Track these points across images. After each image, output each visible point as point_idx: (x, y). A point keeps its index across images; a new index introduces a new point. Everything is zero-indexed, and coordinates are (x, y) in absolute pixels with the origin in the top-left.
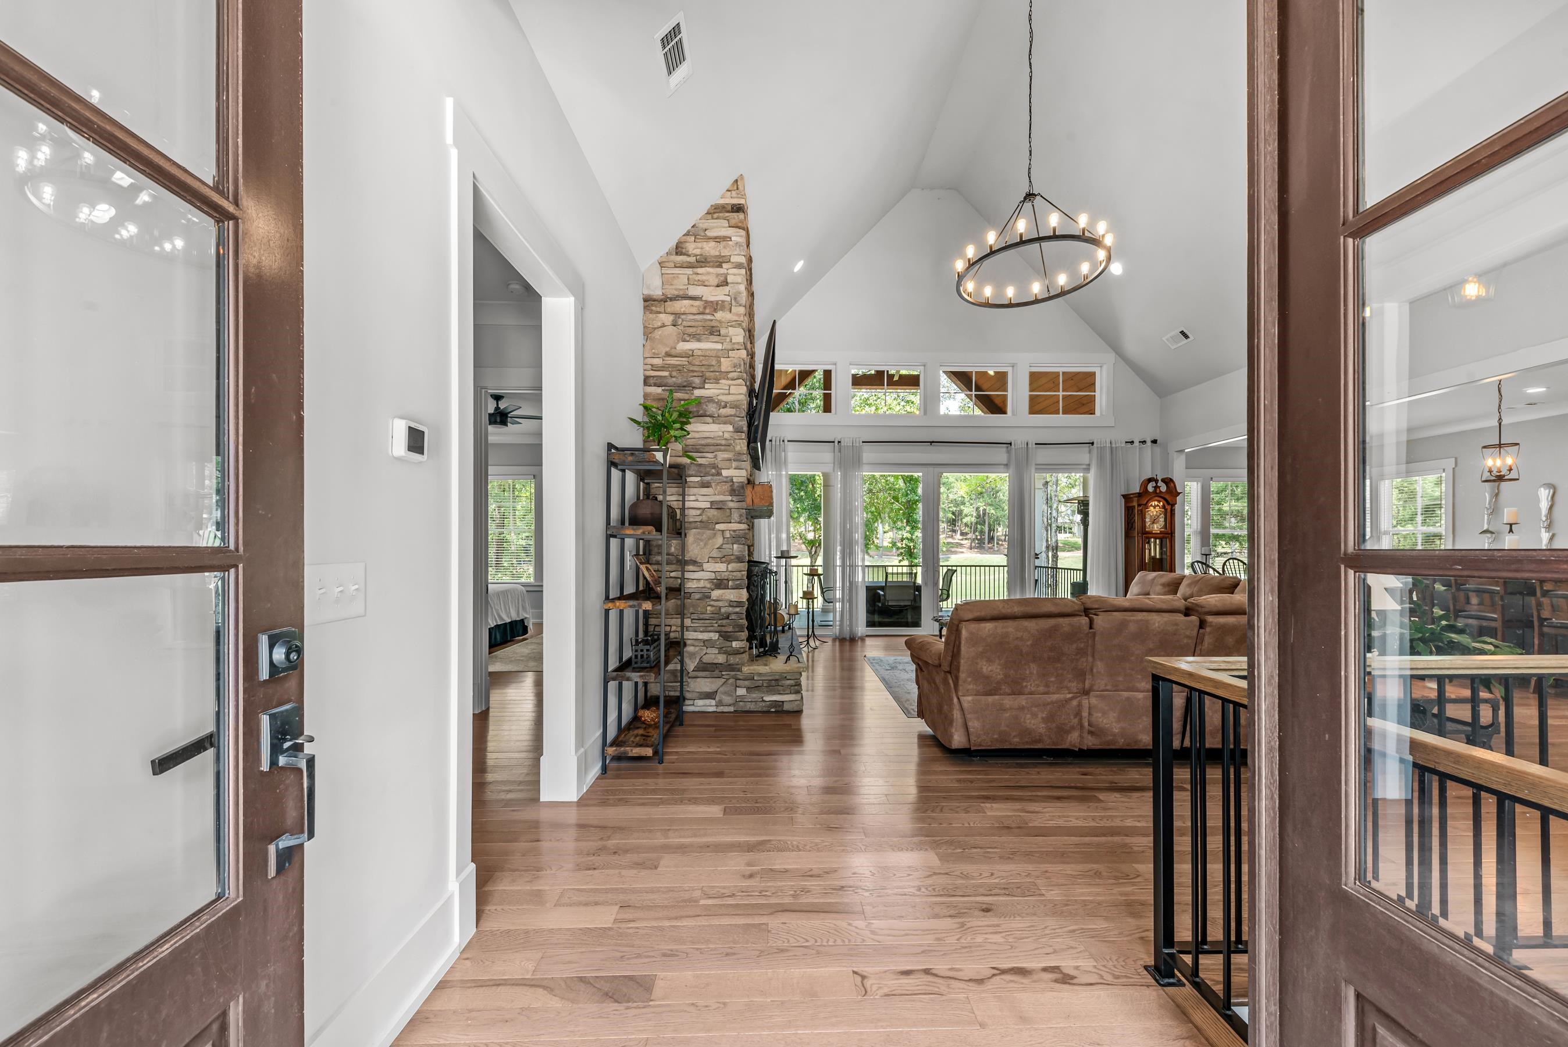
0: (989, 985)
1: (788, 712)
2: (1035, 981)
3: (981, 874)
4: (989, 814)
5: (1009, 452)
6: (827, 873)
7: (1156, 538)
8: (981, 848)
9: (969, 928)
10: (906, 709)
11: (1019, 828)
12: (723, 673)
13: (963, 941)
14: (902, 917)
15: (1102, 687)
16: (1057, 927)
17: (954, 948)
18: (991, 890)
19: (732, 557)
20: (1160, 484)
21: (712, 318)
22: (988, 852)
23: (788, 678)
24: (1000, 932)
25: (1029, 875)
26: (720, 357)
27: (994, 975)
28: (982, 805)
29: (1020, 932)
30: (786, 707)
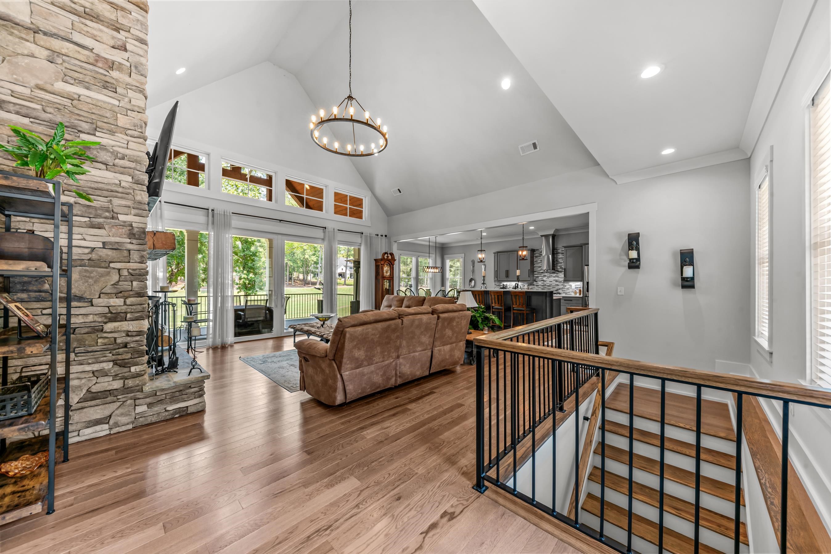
0: (426, 547)
1: (193, 414)
2: (442, 527)
3: (384, 477)
4: (368, 438)
5: (324, 232)
6: (291, 533)
7: (387, 280)
8: (376, 461)
9: (397, 516)
10: (287, 387)
11: (386, 439)
12: (118, 397)
13: (398, 527)
14: (359, 534)
15: (405, 353)
16: (432, 488)
17: (397, 535)
18: (394, 485)
19: (131, 293)
20: (389, 255)
21: (106, 73)
22: (380, 461)
23: (192, 386)
24: (412, 508)
25: (405, 465)
26: (117, 113)
27: (424, 538)
28: (362, 434)
29: (420, 502)
30: (190, 410)
